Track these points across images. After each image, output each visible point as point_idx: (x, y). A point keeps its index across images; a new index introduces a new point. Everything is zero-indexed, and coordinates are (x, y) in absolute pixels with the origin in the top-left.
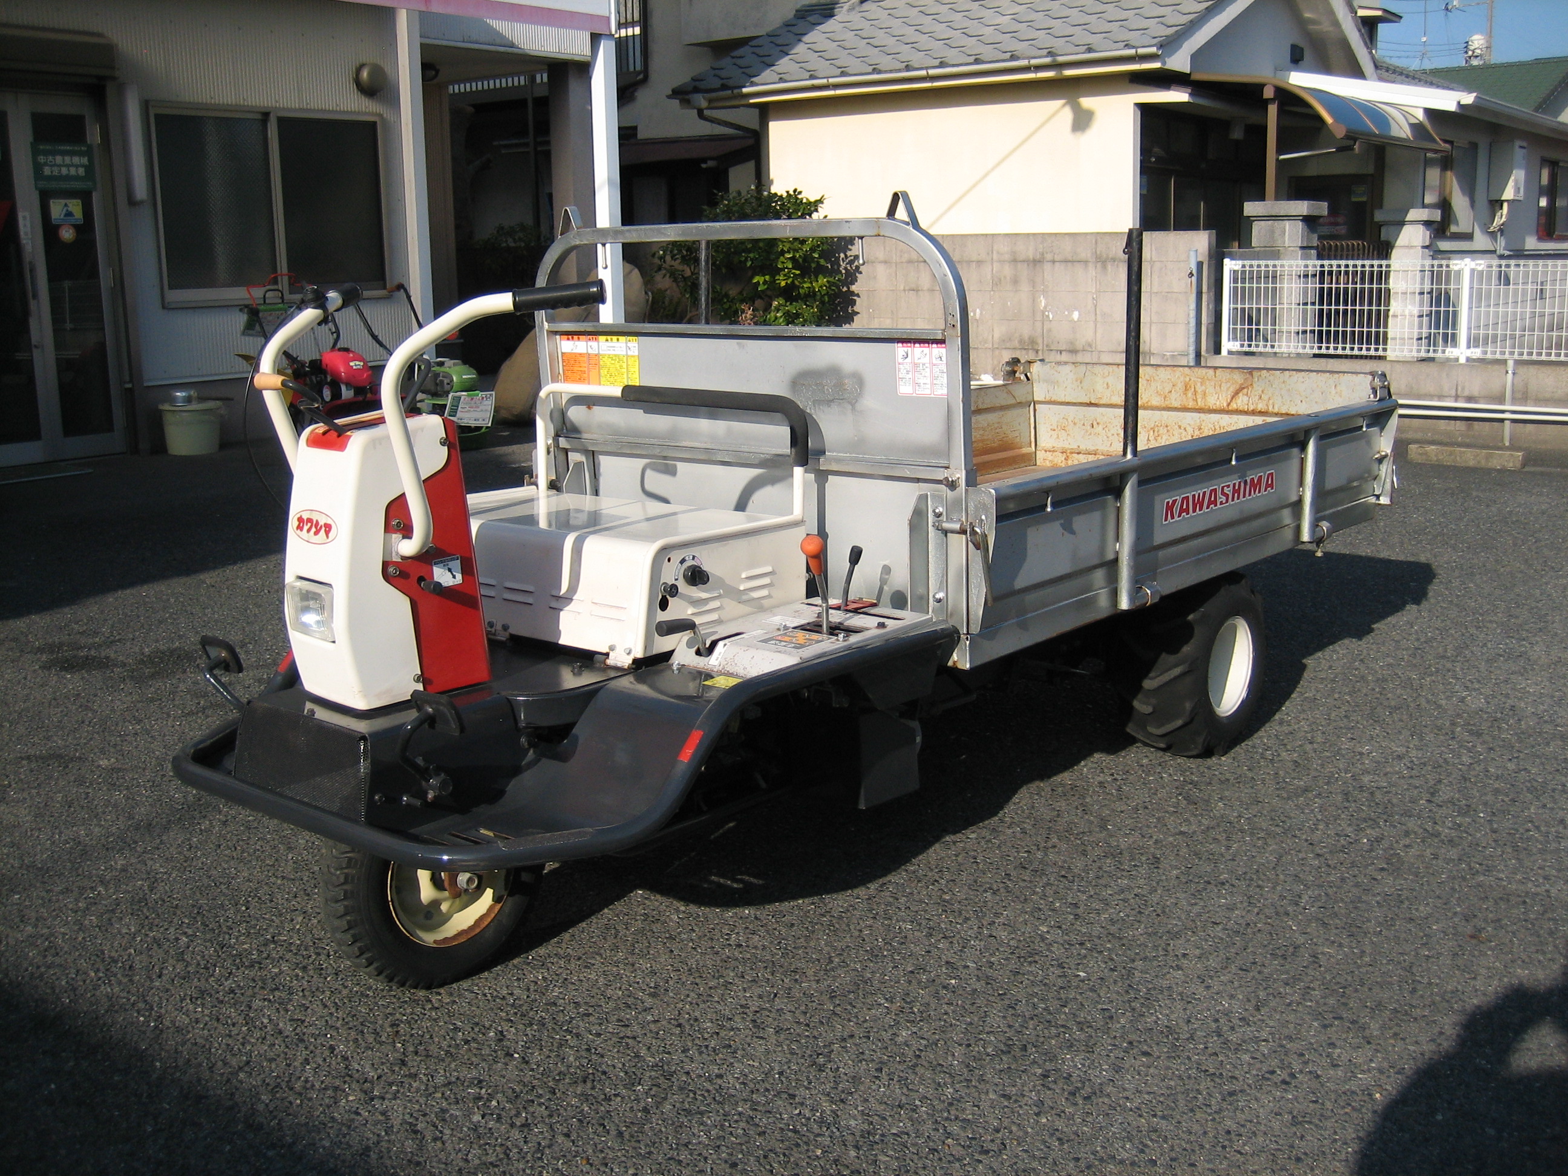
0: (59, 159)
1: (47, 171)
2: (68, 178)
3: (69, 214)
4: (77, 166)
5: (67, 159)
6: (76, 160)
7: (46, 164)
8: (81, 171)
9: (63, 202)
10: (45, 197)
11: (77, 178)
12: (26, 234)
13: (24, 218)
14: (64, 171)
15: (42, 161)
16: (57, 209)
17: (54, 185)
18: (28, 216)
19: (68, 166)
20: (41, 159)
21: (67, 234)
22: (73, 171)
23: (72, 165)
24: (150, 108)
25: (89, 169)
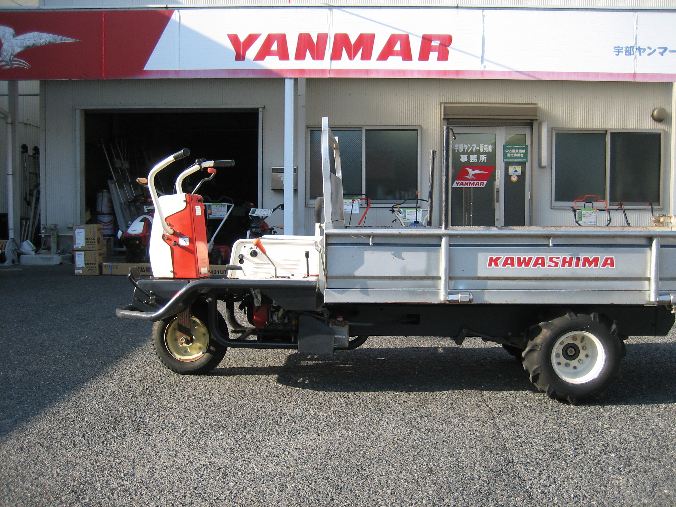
0: (514, 151)
1: (509, 155)
2: (517, 158)
3: (516, 171)
4: (521, 153)
5: (517, 151)
6: (520, 151)
7: (508, 153)
8: (522, 155)
9: (514, 166)
10: (507, 165)
11: (520, 158)
12: (498, 178)
13: (498, 172)
14: (515, 155)
15: (507, 152)
16: (511, 169)
17: (510, 160)
18: (499, 172)
19: (517, 153)
20: (507, 151)
21: (514, 179)
22: (519, 155)
23: (519, 153)
24: (553, 130)
25: (526, 154)
